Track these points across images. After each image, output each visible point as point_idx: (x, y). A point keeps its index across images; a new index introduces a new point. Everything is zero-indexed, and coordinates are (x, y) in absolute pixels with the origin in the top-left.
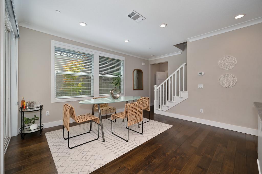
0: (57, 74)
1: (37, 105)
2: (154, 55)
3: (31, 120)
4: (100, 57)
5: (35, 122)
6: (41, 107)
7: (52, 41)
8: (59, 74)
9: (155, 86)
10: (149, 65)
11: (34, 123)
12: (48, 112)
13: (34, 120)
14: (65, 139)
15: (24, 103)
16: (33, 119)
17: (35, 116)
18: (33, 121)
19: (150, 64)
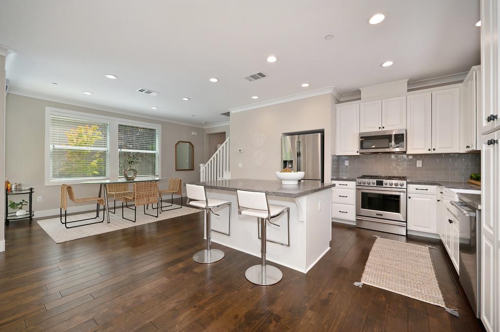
0: (53, 149)
1: (26, 188)
2: (206, 123)
3: (18, 204)
4: (119, 125)
5: (23, 208)
6: (31, 189)
7: (46, 107)
8: (57, 149)
9: (201, 165)
10: (205, 135)
11: (21, 208)
12: (41, 197)
13: (22, 205)
14: (63, 223)
15: (9, 185)
16: (21, 203)
17: (23, 201)
18: (20, 206)
19: (207, 134)
